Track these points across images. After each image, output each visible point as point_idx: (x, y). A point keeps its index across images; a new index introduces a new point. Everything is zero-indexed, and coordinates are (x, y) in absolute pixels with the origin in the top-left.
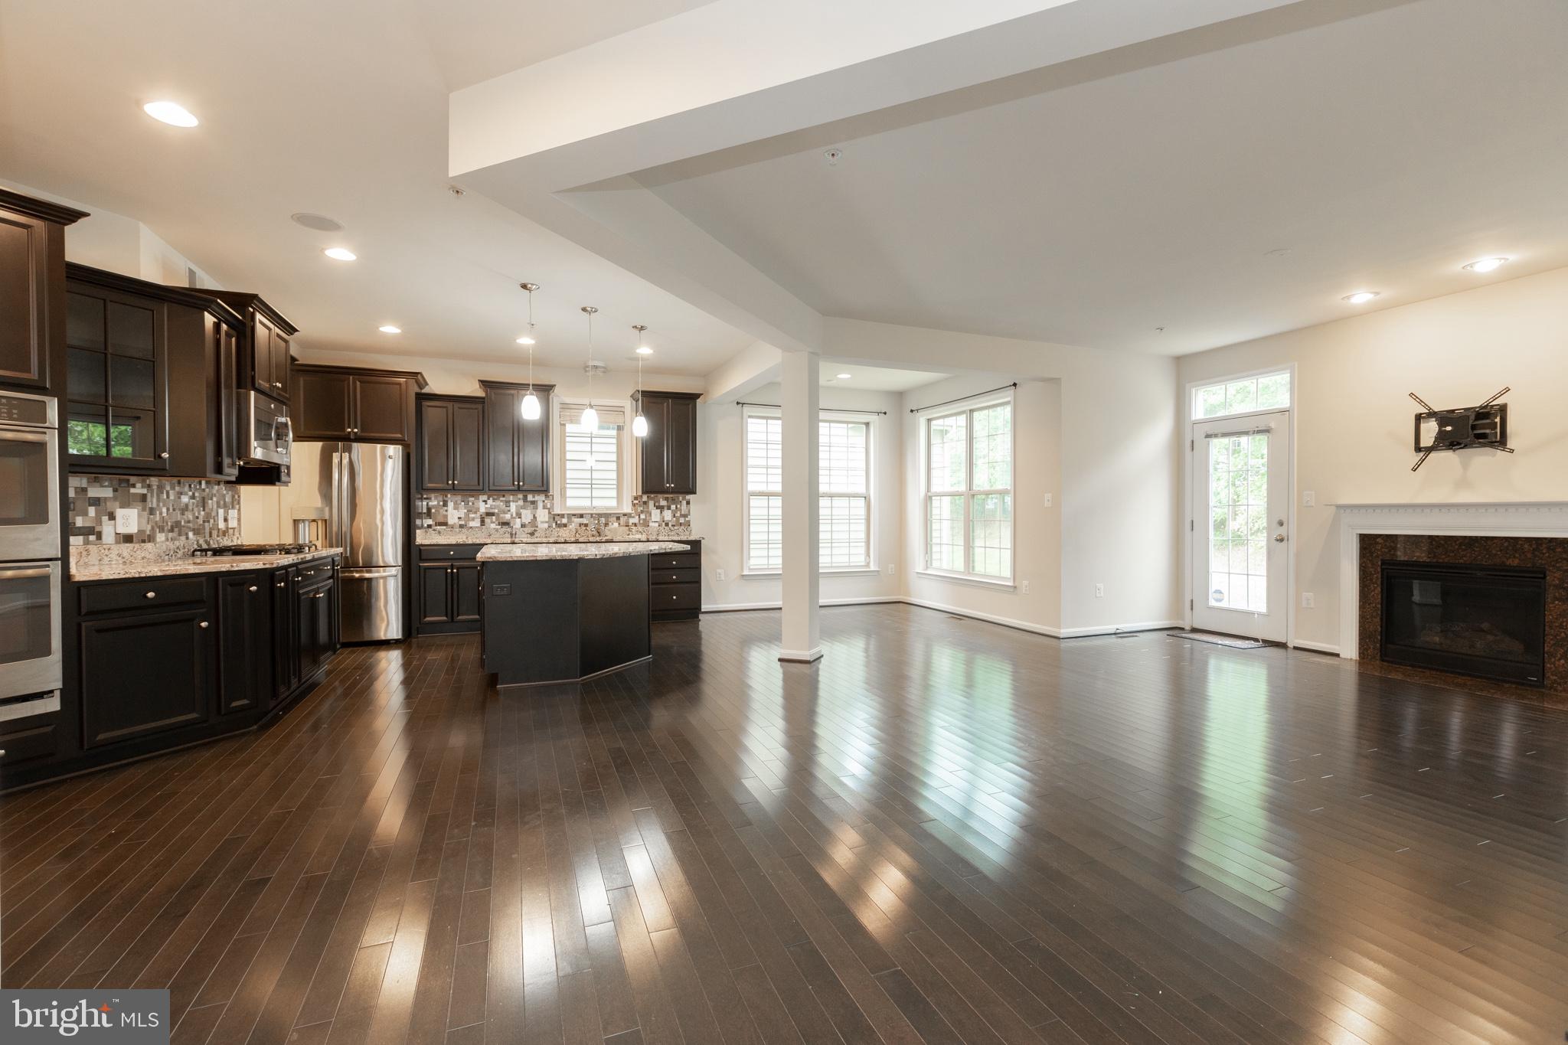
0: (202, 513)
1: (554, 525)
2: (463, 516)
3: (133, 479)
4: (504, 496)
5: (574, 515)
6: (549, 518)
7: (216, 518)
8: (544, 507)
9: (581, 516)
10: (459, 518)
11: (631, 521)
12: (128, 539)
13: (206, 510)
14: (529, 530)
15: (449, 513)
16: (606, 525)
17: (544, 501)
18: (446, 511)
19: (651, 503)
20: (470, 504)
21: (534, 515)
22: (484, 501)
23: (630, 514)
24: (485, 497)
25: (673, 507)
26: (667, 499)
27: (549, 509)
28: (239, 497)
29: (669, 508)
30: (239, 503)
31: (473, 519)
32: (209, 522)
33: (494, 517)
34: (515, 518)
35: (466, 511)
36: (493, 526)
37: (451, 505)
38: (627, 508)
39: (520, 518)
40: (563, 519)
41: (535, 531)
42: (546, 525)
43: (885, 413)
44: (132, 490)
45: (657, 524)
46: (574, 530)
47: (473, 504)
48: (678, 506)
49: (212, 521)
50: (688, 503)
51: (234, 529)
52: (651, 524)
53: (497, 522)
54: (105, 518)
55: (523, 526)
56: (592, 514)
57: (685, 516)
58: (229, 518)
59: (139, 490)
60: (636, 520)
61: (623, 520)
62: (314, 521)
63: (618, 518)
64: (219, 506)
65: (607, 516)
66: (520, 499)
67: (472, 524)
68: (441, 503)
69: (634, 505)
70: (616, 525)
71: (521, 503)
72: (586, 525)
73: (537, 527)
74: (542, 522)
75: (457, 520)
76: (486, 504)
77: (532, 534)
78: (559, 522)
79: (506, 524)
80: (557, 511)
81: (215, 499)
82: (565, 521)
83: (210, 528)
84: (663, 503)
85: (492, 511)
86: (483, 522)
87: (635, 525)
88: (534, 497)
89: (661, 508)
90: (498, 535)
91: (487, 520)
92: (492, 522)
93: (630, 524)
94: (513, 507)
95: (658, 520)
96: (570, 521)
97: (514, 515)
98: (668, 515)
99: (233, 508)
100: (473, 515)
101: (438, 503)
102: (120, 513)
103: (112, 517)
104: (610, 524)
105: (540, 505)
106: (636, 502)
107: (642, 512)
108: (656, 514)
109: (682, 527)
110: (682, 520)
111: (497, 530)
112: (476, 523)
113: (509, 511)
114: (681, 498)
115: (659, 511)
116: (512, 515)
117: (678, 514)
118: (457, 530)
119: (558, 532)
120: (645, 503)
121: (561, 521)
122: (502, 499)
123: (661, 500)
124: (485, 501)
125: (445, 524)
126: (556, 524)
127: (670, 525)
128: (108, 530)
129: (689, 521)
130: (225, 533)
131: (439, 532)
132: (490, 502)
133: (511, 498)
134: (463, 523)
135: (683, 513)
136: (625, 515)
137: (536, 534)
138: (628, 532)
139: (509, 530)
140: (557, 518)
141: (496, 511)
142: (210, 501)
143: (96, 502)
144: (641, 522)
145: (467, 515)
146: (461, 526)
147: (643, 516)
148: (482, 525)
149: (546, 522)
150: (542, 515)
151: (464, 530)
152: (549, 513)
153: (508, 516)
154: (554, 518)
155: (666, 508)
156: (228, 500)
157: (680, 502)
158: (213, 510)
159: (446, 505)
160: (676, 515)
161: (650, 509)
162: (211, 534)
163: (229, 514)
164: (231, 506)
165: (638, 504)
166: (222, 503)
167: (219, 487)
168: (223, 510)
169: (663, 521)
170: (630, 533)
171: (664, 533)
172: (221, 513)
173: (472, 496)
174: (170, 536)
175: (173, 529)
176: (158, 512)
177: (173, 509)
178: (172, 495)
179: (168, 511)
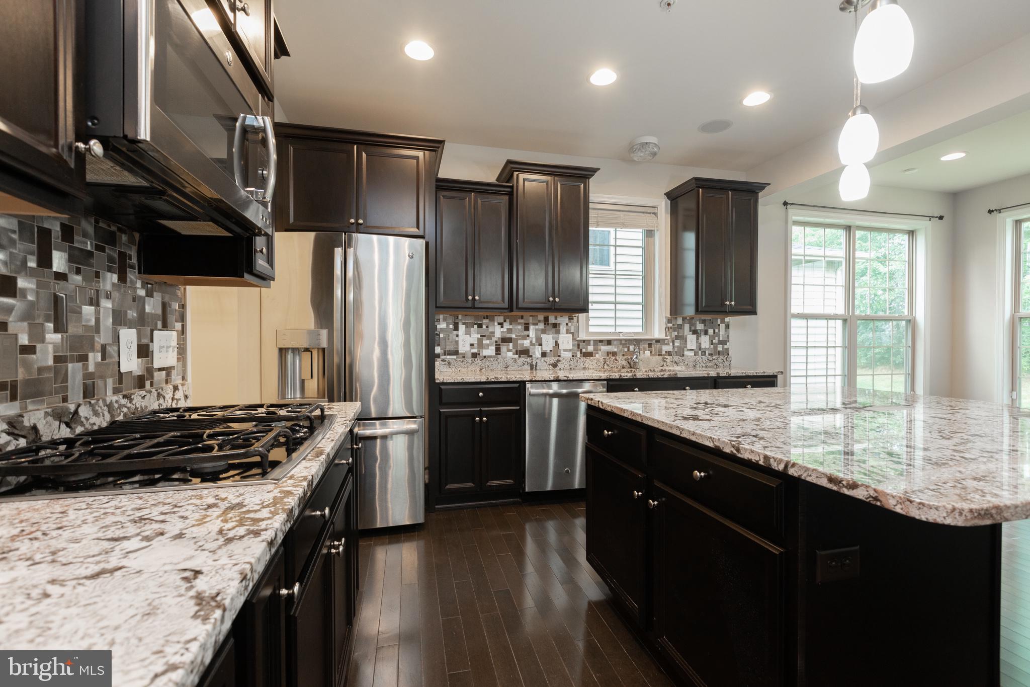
1: (578, 353)
2: (475, 342)
4: (522, 317)
5: (601, 341)
6: (573, 345)
7: (111, 350)
8: (568, 332)
9: (609, 342)
10: (472, 345)
11: (665, 348)
13: (73, 329)
14: (551, 360)
15: (460, 339)
16: (637, 352)
17: (567, 324)
18: (457, 336)
19: (686, 328)
20: (484, 327)
21: (556, 342)
22: (499, 324)
23: (664, 340)
24: (501, 319)
25: (711, 331)
26: (704, 322)
27: (573, 334)
28: (183, 306)
29: (706, 333)
30: (182, 318)
31: (488, 346)
32: (84, 359)
33: (511, 345)
34: (534, 345)
35: (479, 336)
36: (510, 354)
37: (462, 328)
38: (658, 332)
39: (541, 345)
40: (589, 347)
41: (559, 361)
42: (569, 354)
43: (941, 218)
45: (692, 354)
46: (602, 360)
47: (487, 327)
48: (717, 331)
49: (94, 358)
50: (727, 326)
51: (168, 370)
52: (686, 353)
53: (514, 351)
55: (544, 354)
56: (621, 340)
57: (723, 343)
58: (155, 347)
60: (669, 348)
61: (655, 346)
62: (307, 350)
63: (650, 345)
64: (119, 319)
65: (638, 342)
66: (540, 321)
67: (485, 352)
68: (451, 326)
69: (667, 329)
70: (648, 353)
71: (541, 326)
72: (614, 354)
73: (559, 356)
74: (565, 350)
75: (468, 348)
76: (502, 327)
77: (555, 365)
78: (584, 350)
79: (524, 352)
80: (582, 336)
81: (106, 304)
82: (590, 348)
83: (88, 376)
84: (700, 327)
85: (508, 336)
86: (498, 350)
87: (669, 353)
88: (556, 318)
89: (697, 333)
90: (516, 367)
91: (504, 349)
92: (509, 350)
93: (664, 353)
94: (532, 332)
95: (694, 347)
96: (597, 350)
97: (534, 341)
98: (705, 341)
99: (165, 326)
100: (488, 342)
101: (448, 326)
104: (642, 352)
105: (563, 328)
106: (670, 325)
107: (677, 337)
108: (692, 340)
109: (721, 357)
110: (720, 348)
111: (515, 361)
112: (490, 351)
113: (528, 336)
114: (719, 321)
115: (695, 336)
116: (531, 342)
117: (716, 341)
118: (470, 360)
119: (584, 362)
120: (679, 327)
121: (587, 349)
122: (520, 321)
123: (698, 323)
124: (501, 324)
125: (456, 353)
126: (581, 353)
127: (707, 354)
129: (728, 349)
130: (140, 381)
131: (449, 363)
132: (507, 326)
133: (531, 320)
134: (475, 351)
135: (721, 339)
136: (658, 341)
137: (560, 365)
138: (662, 363)
139: (529, 360)
140: (581, 344)
141: (514, 336)
142: (88, 310)
144: (676, 350)
145: (480, 341)
146: (474, 355)
147: (677, 343)
148: (496, 354)
149: (570, 350)
150: (566, 341)
151: (478, 361)
152: (574, 339)
153: (526, 343)
154: (579, 345)
155: (703, 333)
156: (148, 309)
157: (719, 325)
158: (97, 328)
159: (456, 328)
160: (714, 341)
161: (685, 334)
162: (89, 392)
163: (152, 341)
164: (160, 324)
165: (671, 327)
166: (132, 314)
167: (122, 279)
168: (134, 332)
169: (700, 350)
170: (665, 364)
171: (702, 364)
172: (129, 337)
173: (487, 317)
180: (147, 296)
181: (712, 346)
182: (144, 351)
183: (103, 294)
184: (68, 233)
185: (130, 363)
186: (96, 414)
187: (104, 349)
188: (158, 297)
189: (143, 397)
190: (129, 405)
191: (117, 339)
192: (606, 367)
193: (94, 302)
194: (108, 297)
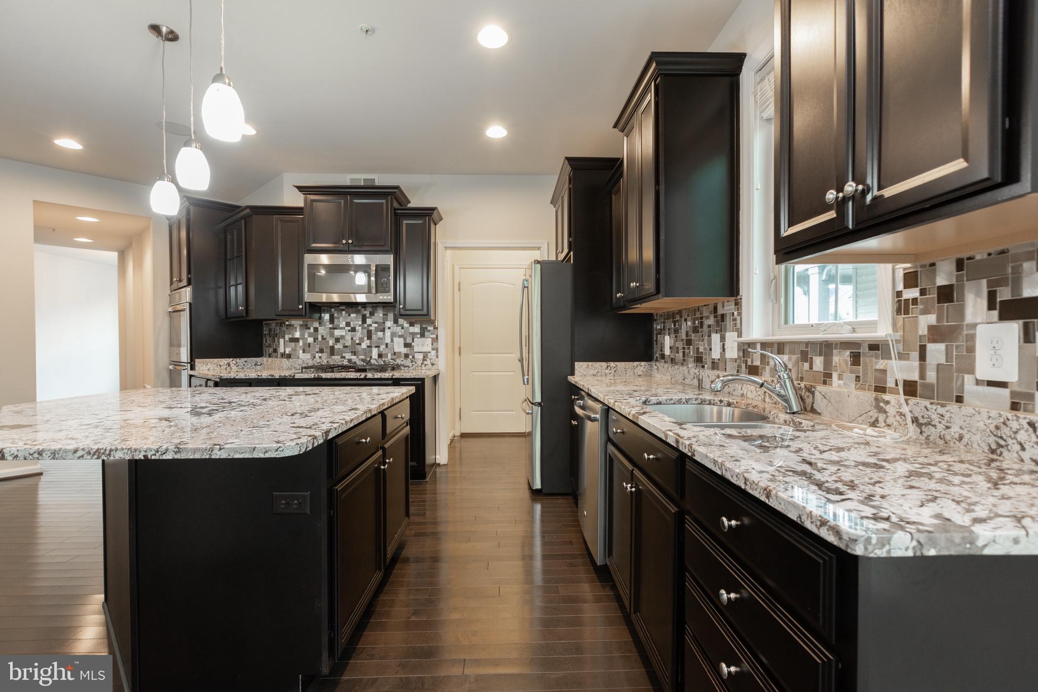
0: (367, 341)
1: (743, 367)
2: (674, 344)
6: (739, 351)
7: (390, 345)
8: (735, 327)
12: (282, 356)
13: (374, 338)
15: (665, 341)
16: (827, 377)
17: (733, 314)
18: (664, 337)
20: (677, 325)
21: (724, 345)
22: (685, 320)
27: (738, 330)
28: (436, 328)
30: (436, 333)
31: (678, 350)
33: (692, 348)
34: (707, 349)
35: (675, 336)
36: (691, 362)
37: (667, 326)
39: (711, 349)
40: (755, 355)
47: (679, 325)
49: (383, 347)
51: (426, 353)
53: (694, 357)
55: (713, 365)
59: (283, 327)
60: (904, 370)
61: (867, 365)
63: (856, 359)
64: (393, 335)
67: (677, 358)
69: (902, 307)
71: (713, 319)
73: (723, 370)
74: (731, 360)
75: (670, 351)
76: (686, 324)
78: (750, 362)
79: (700, 360)
80: (748, 336)
81: (388, 331)
82: (757, 359)
85: (689, 336)
86: (684, 355)
88: (724, 306)
90: (689, 380)
91: (687, 353)
92: (690, 356)
94: (706, 329)
99: (422, 336)
100: (678, 344)
101: (661, 325)
102: (281, 341)
104: (835, 375)
105: (729, 322)
106: (912, 294)
107: (936, 333)
111: (689, 371)
112: (680, 357)
113: (703, 335)
116: (704, 344)
122: (697, 314)
125: (664, 357)
126: (746, 367)
128: (279, 353)
130: (406, 356)
132: (690, 322)
133: (704, 311)
134: (672, 356)
136: (874, 347)
138: (874, 414)
139: (699, 372)
140: (747, 350)
141: (693, 337)
142: (380, 334)
143: (276, 335)
144: (930, 377)
146: (671, 361)
148: (683, 360)
149: (735, 361)
150: (731, 345)
152: (738, 340)
153: (702, 347)
154: (744, 352)
156: (409, 331)
158: (384, 338)
159: (664, 327)
162: (380, 356)
163: (413, 342)
164: (419, 336)
165: (915, 301)
166: (402, 333)
168: (402, 339)
170: (882, 418)
172: (399, 341)
173: (679, 312)
174: (317, 355)
175: (321, 351)
176: (301, 342)
177: (323, 338)
178: (322, 330)
179: (315, 339)
180: (410, 326)
182: (407, 345)
183: (387, 328)
185: (398, 349)
186: (378, 362)
187: (387, 345)
188: (415, 327)
189: (403, 361)
190: (394, 362)
191: (392, 341)
193: (383, 330)
194: (389, 328)
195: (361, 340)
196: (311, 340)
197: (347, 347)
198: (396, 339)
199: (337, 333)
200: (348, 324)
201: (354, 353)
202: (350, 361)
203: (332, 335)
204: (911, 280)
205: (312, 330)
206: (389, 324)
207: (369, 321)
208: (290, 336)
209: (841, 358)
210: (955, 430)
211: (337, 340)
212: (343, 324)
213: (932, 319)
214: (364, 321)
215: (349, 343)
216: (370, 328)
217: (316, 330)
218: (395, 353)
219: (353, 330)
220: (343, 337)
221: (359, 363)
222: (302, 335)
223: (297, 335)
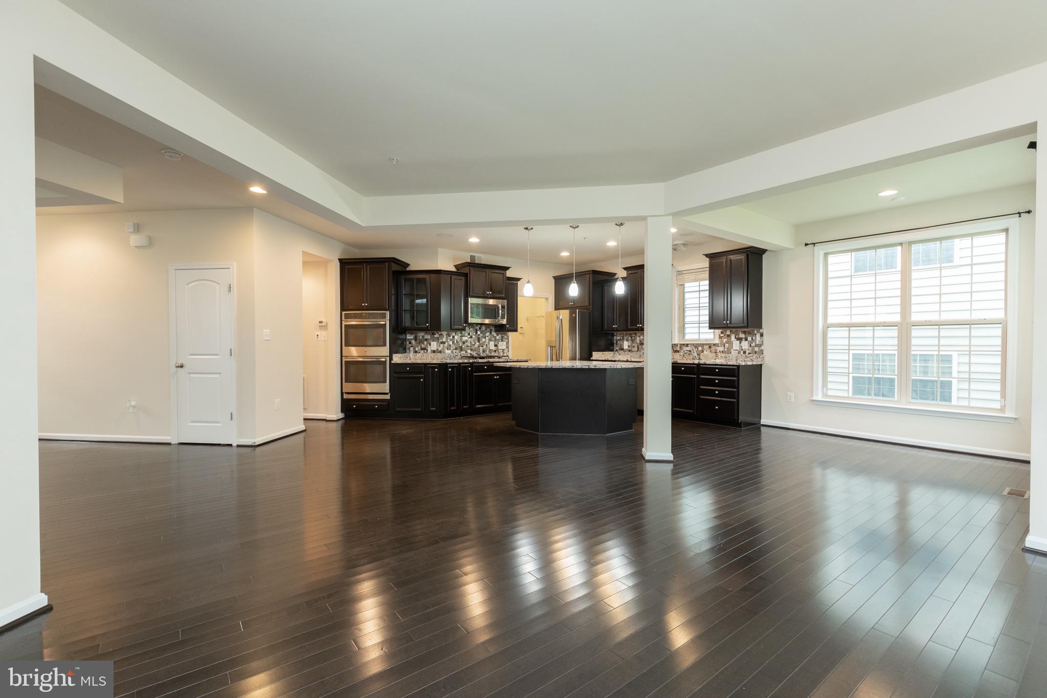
0: (477, 343)
3: (435, 332)
5: (683, 345)
7: (488, 345)
9: (687, 345)
11: (719, 349)
12: (434, 352)
13: (481, 342)
15: (624, 344)
16: (702, 351)
19: (733, 337)
23: (718, 344)
25: (749, 339)
26: (744, 332)
28: (508, 337)
29: (746, 339)
30: (508, 339)
31: (634, 347)
32: (483, 346)
35: (631, 342)
37: (625, 338)
38: (717, 341)
44: (435, 336)
45: (737, 352)
46: (682, 355)
47: (634, 338)
48: (754, 338)
49: (485, 346)
50: (762, 335)
51: (503, 350)
52: (732, 352)
54: (428, 345)
56: (694, 344)
57: (760, 346)
58: (499, 345)
59: (437, 336)
60: (721, 349)
61: (713, 348)
63: (710, 347)
64: (490, 340)
65: (702, 345)
67: (634, 349)
69: (720, 337)
70: (708, 351)
72: (690, 352)
78: (675, 349)
80: (674, 342)
81: (487, 338)
82: (678, 348)
84: (741, 336)
86: (638, 348)
87: (721, 352)
89: (740, 339)
93: (718, 351)
95: (738, 348)
96: (681, 348)
98: (745, 345)
99: (502, 341)
102: (432, 343)
103: (430, 345)
104: (705, 351)
106: (722, 335)
107: (727, 342)
108: (736, 345)
109: (756, 355)
110: (756, 349)
114: (756, 332)
115: (738, 342)
117: (753, 345)
119: (673, 356)
120: (728, 336)
123: (740, 333)
124: (640, 336)
126: (674, 351)
127: (747, 353)
128: (429, 350)
129: (762, 350)
130: (495, 351)
134: (630, 349)
135: (757, 343)
136: (714, 345)
138: (715, 357)
140: (674, 347)
142: (484, 340)
143: (426, 340)
144: (726, 350)
146: (629, 351)
147: (727, 346)
151: (630, 353)
155: (744, 340)
156: (497, 338)
157: (756, 334)
158: (485, 342)
159: (623, 339)
160: (752, 345)
161: (732, 340)
162: (484, 351)
165: (723, 337)
166: (493, 339)
167: (491, 333)
168: (493, 342)
169: (742, 350)
170: (717, 358)
171: (741, 359)
172: (492, 344)
173: (634, 333)
174: (454, 351)
175: (456, 349)
176: (446, 343)
177: (457, 342)
178: (456, 337)
179: (453, 342)
181: (751, 348)
182: (496, 346)
184: (480, 328)
185: (492, 347)
188: (500, 336)
191: (489, 344)
192: (684, 358)
193: (485, 338)
195: (475, 343)
196: (451, 343)
197: (468, 346)
198: (490, 342)
199: (464, 339)
200: (469, 334)
201: (471, 350)
202: (471, 354)
203: (461, 340)
204: (722, 333)
205: (451, 337)
206: (488, 334)
207: (479, 333)
208: (441, 341)
209: (706, 347)
210: (731, 358)
211: (464, 343)
212: (466, 334)
213: (726, 340)
214: (476, 333)
215: (469, 344)
216: (479, 336)
217: (453, 337)
218: (490, 350)
219: (471, 337)
220: (467, 341)
221: (475, 355)
222: (447, 338)
223: (444, 340)
